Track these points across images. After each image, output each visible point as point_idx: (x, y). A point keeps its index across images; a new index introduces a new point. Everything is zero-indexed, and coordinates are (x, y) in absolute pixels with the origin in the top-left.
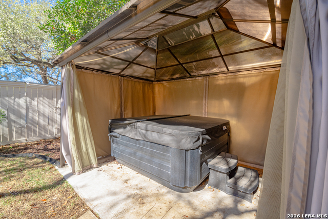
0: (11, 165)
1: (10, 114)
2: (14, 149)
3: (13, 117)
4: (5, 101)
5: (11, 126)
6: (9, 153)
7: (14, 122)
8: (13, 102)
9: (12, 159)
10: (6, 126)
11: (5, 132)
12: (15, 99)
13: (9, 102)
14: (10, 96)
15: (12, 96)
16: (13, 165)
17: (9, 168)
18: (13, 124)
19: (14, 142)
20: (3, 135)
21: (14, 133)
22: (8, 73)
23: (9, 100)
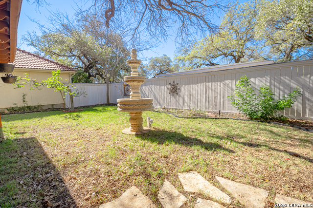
0: (305, 137)
1: (305, 92)
2: (306, 125)
3: (307, 95)
4: (301, 80)
5: (305, 103)
6: (303, 126)
7: (309, 100)
8: (308, 80)
9: (305, 132)
10: (300, 103)
11: (299, 108)
12: (310, 77)
13: (305, 81)
14: (306, 75)
15: (308, 75)
16: (308, 137)
17: (303, 138)
18: (307, 102)
19: (307, 119)
20: (297, 110)
21: (307, 111)
22: (299, 56)
23: (305, 79)
